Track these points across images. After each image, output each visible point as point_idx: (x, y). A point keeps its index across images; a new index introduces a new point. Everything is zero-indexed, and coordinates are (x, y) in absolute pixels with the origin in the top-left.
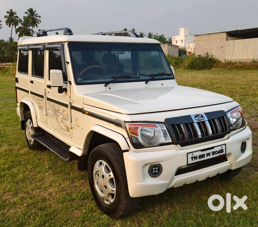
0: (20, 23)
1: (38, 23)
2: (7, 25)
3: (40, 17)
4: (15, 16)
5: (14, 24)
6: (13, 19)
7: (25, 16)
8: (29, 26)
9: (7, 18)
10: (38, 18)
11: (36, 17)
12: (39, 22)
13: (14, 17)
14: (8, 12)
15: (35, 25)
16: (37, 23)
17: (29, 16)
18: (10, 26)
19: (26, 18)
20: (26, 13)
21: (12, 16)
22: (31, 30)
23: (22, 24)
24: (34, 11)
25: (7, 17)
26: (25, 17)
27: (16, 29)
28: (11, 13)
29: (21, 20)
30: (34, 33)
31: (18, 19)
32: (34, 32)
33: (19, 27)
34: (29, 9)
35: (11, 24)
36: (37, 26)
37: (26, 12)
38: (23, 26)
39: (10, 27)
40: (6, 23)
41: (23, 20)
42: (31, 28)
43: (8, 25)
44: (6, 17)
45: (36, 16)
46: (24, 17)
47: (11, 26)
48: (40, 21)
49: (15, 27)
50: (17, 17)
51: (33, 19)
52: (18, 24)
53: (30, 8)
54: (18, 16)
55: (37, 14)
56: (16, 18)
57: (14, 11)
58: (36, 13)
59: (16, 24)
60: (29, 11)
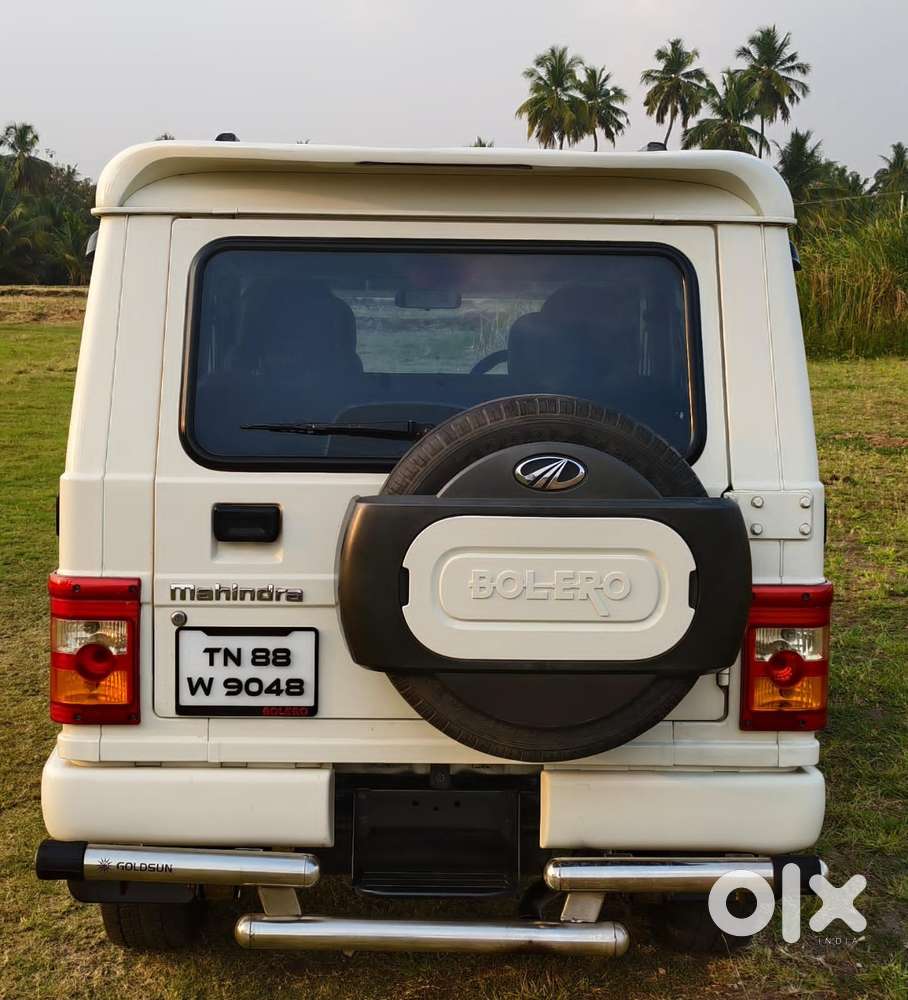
0: (706, 101)
1: (792, 96)
2: (650, 112)
3: (804, 72)
4: (688, 69)
5: (679, 107)
6: (677, 86)
7: (732, 69)
8: (749, 117)
9: (656, 83)
10: (796, 75)
11: (788, 69)
12: (799, 93)
13: (688, 75)
14: (660, 55)
15: (779, 112)
16: (787, 100)
17: (752, 67)
18: (660, 120)
19: (737, 77)
20: (745, 52)
21: (675, 72)
22: (755, 134)
23: (714, 105)
24: (780, 42)
25: (654, 78)
26: (737, 71)
27: (686, 133)
28: (675, 58)
29: (712, 90)
30: (768, 149)
31: (703, 84)
32: (766, 142)
33: (701, 122)
34: (759, 34)
35: (670, 108)
36: (786, 115)
37: (744, 49)
38: (718, 117)
39: (663, 122)
40: (646, 104)
41: (721, 90)
42: (755, 124)
43: (656, 112)
44: (648, 76)
45: (789, 64)
46: (728, 73)
47: (667, 117)
48: (805, 88)
49: (685, 123)
50: (699, 74)
51: (770, 77)
52: (699, 106)
53: (765, 29)
54: (706, 72)
55: (792, 58)
56: (695, 81)
57: (687, 48)
58: (787, 52)
59: (689, 110)
60: (758, 45)
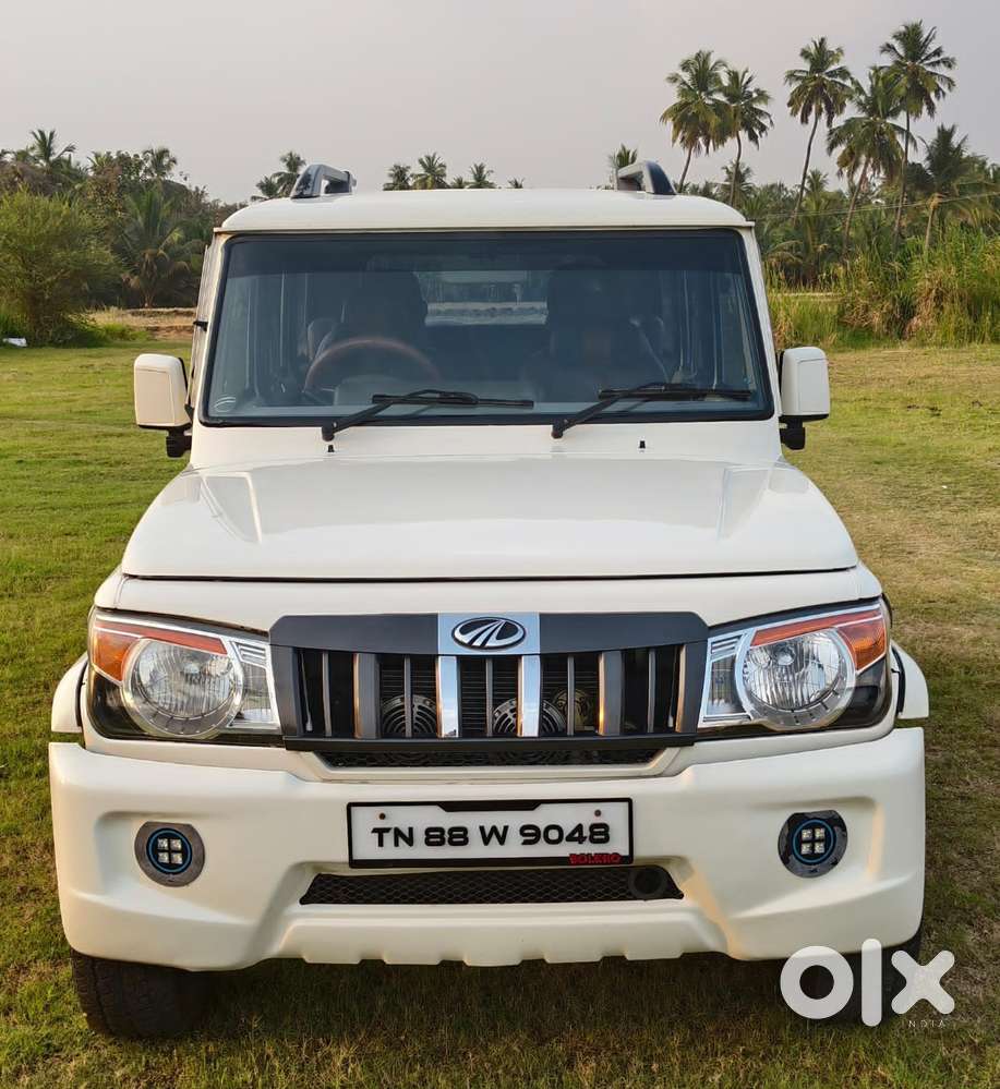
0: (851, 98)
1: (937, 90)
2: (794, 113)
3: (950, 66)
4: (832, 68)
5: (823, 106)
6: (821, 86)
7: (878, 66)
8: (895, 114)
9: (799, 83)
10: (942, 70)
11: (933, 64)
12: (945, 88)
13: (832, 74)
14: (805, 54)
15: (925, 108)
16: (932, 95)
17: (897, 62)
18: (804, 120)
19: (882, 74)
20: (889, 48)
21: (819, 71)
22: (901, 130)
23: (860, 103)
24: (925, 36)
25: (798, 78)
26: (882, 68)
27: (831, 132)
28: (820, 57)
29: (860, 90)
30: (915, 145)
31: (848, 83)
32: (913, 139)
33: (848, 121)
34: (903, 29)
35: (814, 107)
36: (931, 109)
37: (888, 45)
38: (864, 115)
39: (807, 122)
40: (790, 104)
41: (866, 85)
42: (901, 120)
43: (800, 114)
44: (791, 76)
45: (933, 59)
46: (874, 68)
47: (812, 117)
48: (951, 83)
49: (829, 123)
50: (844, 73)
51: (915, 74)
52: (843, 105)
53: (909, 24)
54: (850, 70)
55: (938, 52)
56: (838, 80)
57: (831, 46)
58: (932, 47)
59: (833, 108)
60: (901, 40)
